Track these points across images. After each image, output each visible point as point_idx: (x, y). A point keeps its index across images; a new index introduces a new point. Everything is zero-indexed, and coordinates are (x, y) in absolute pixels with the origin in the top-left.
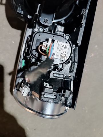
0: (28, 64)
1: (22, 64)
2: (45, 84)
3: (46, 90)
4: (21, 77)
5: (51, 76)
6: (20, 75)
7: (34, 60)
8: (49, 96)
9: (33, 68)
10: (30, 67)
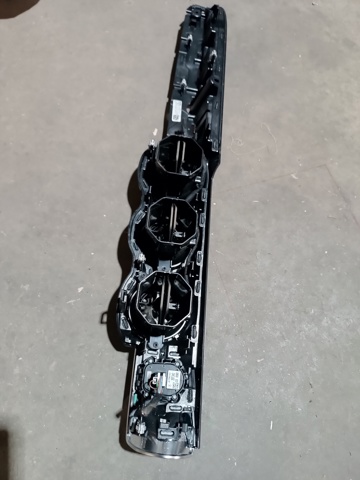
0: (141, 400)
1: (134, 399)
2: (161, 420)
3: (162, 426)
4: (135, 415)
5: (168, 410)
6: (133, 414)
7: (147, 395)
8: (165, 433)
9: (147, 402)
10: (144, 402)
